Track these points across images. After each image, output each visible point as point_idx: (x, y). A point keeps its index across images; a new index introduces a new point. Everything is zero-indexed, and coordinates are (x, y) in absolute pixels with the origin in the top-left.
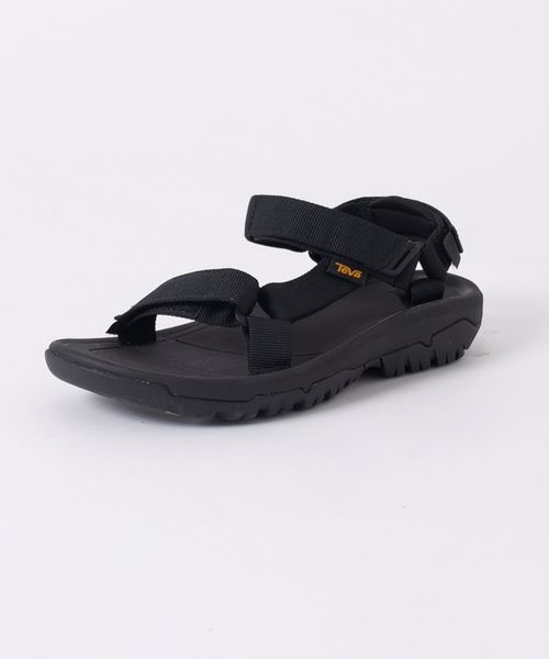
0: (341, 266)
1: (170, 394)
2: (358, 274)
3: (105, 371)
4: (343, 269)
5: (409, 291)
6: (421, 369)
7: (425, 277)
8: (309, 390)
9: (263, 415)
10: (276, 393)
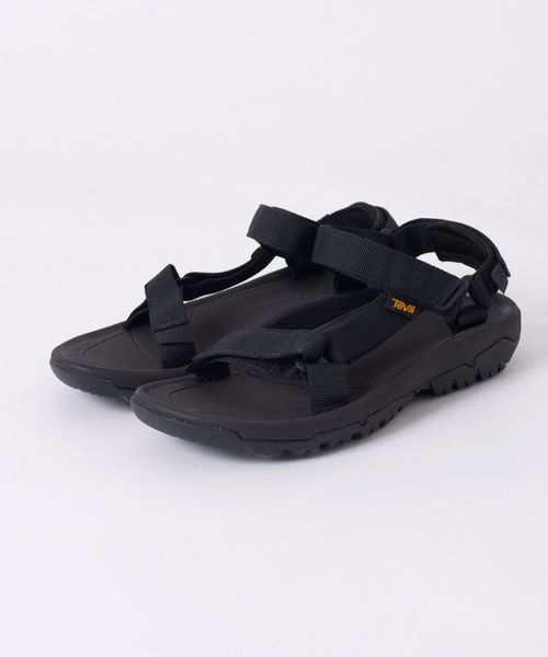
0: (397, 301)
1: (241, 438)
2: (411, 309)
3: (181, 420)
4: (399, 305)
5: (456, 320)
6: (467, 385)
7: (473, 303)
8: (365, 423)
9: (325, 448)
10: (335, 429)
